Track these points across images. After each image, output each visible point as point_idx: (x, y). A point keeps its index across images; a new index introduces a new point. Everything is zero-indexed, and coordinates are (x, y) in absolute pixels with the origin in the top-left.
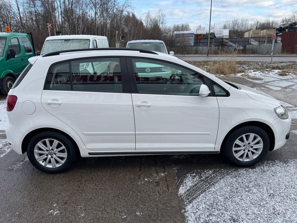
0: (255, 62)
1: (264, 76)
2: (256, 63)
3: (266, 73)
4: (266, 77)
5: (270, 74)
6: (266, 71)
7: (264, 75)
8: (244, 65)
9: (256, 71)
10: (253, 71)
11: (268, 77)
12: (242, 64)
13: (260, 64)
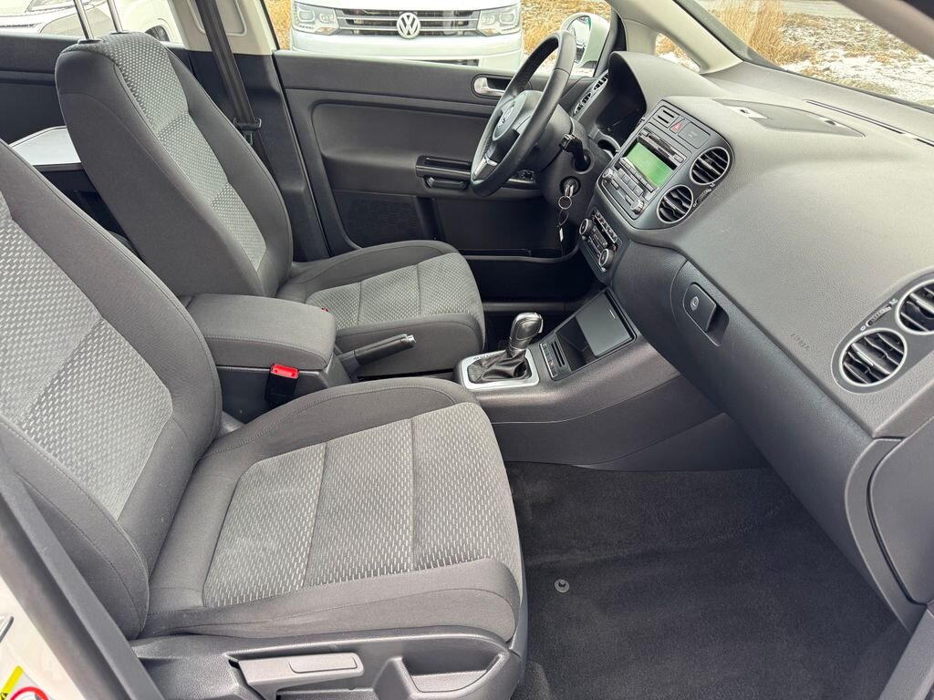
0: (836, 20)
1: (894, 78)
2: (843, 26)
3: (897, 67)
4: (903, 83)
5: (912, 69)
6: (895, 58)
7: (891, 72)
8: (799, 29)
9: (855, 56)
10: (846, 56)
11: (910, 81)
12: (792, 23)
13: (858, 28)
